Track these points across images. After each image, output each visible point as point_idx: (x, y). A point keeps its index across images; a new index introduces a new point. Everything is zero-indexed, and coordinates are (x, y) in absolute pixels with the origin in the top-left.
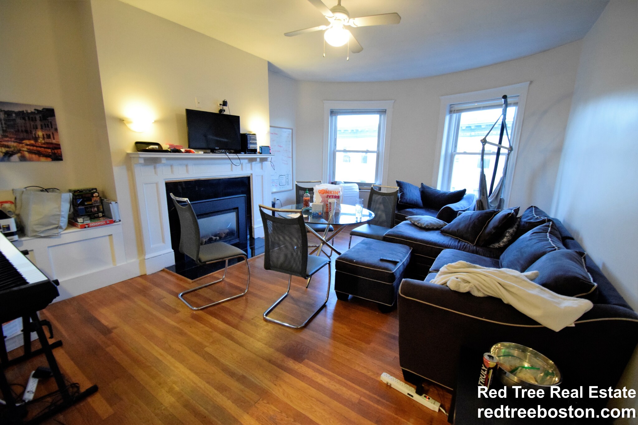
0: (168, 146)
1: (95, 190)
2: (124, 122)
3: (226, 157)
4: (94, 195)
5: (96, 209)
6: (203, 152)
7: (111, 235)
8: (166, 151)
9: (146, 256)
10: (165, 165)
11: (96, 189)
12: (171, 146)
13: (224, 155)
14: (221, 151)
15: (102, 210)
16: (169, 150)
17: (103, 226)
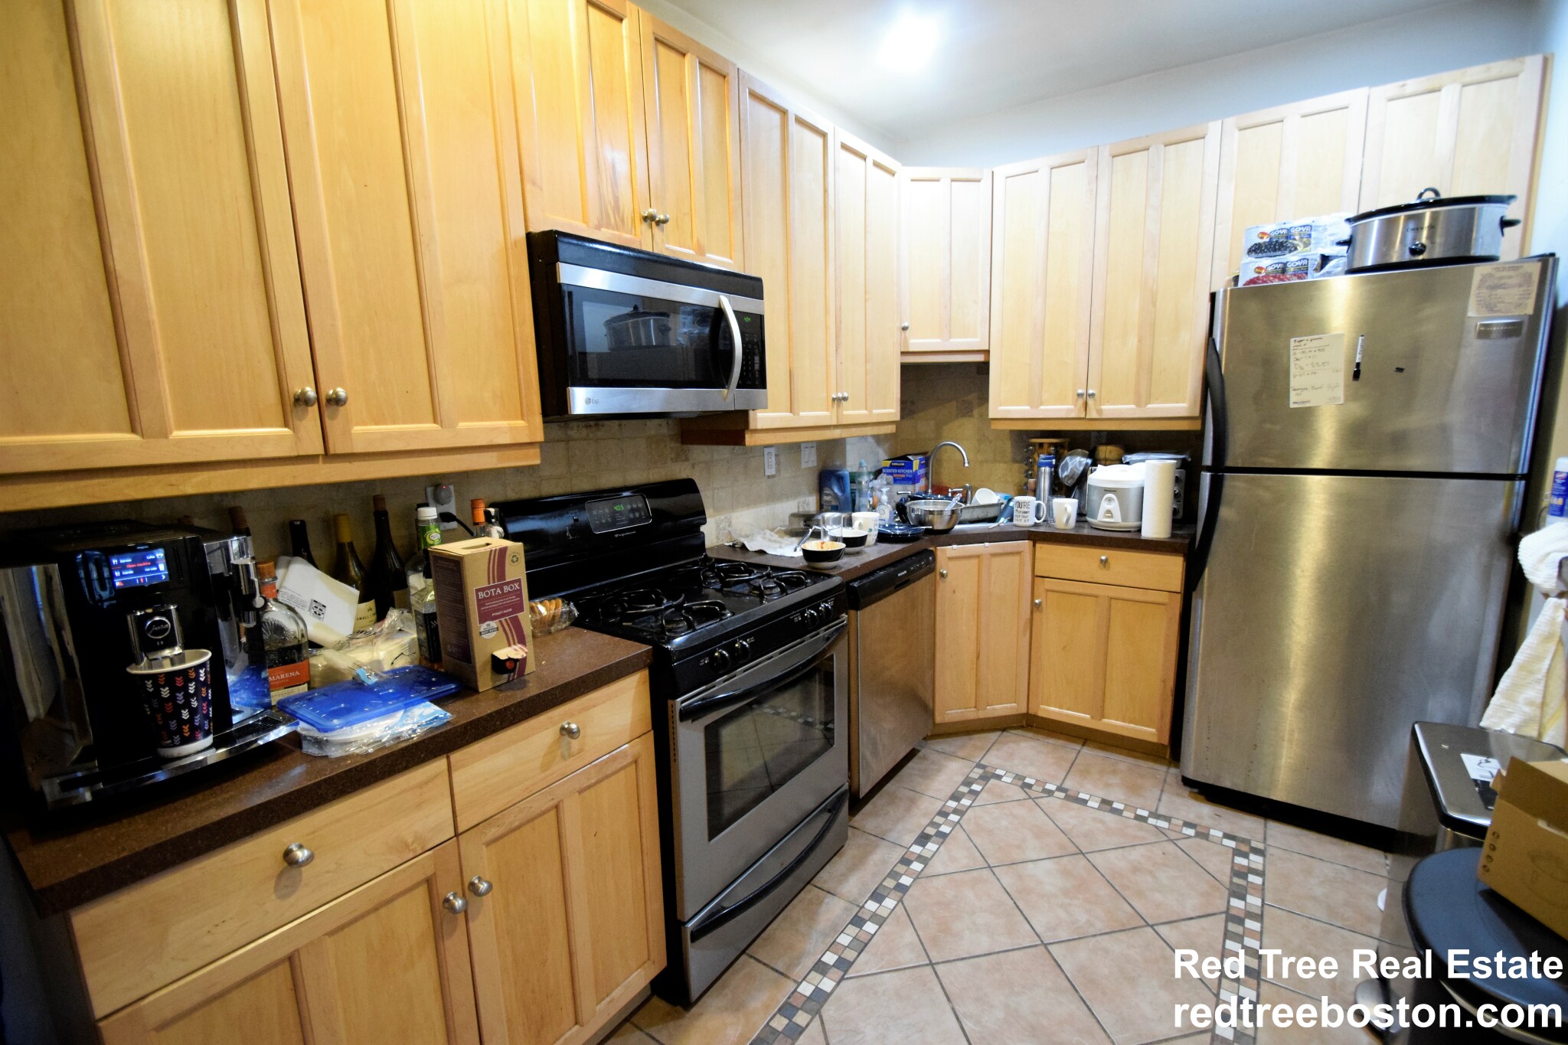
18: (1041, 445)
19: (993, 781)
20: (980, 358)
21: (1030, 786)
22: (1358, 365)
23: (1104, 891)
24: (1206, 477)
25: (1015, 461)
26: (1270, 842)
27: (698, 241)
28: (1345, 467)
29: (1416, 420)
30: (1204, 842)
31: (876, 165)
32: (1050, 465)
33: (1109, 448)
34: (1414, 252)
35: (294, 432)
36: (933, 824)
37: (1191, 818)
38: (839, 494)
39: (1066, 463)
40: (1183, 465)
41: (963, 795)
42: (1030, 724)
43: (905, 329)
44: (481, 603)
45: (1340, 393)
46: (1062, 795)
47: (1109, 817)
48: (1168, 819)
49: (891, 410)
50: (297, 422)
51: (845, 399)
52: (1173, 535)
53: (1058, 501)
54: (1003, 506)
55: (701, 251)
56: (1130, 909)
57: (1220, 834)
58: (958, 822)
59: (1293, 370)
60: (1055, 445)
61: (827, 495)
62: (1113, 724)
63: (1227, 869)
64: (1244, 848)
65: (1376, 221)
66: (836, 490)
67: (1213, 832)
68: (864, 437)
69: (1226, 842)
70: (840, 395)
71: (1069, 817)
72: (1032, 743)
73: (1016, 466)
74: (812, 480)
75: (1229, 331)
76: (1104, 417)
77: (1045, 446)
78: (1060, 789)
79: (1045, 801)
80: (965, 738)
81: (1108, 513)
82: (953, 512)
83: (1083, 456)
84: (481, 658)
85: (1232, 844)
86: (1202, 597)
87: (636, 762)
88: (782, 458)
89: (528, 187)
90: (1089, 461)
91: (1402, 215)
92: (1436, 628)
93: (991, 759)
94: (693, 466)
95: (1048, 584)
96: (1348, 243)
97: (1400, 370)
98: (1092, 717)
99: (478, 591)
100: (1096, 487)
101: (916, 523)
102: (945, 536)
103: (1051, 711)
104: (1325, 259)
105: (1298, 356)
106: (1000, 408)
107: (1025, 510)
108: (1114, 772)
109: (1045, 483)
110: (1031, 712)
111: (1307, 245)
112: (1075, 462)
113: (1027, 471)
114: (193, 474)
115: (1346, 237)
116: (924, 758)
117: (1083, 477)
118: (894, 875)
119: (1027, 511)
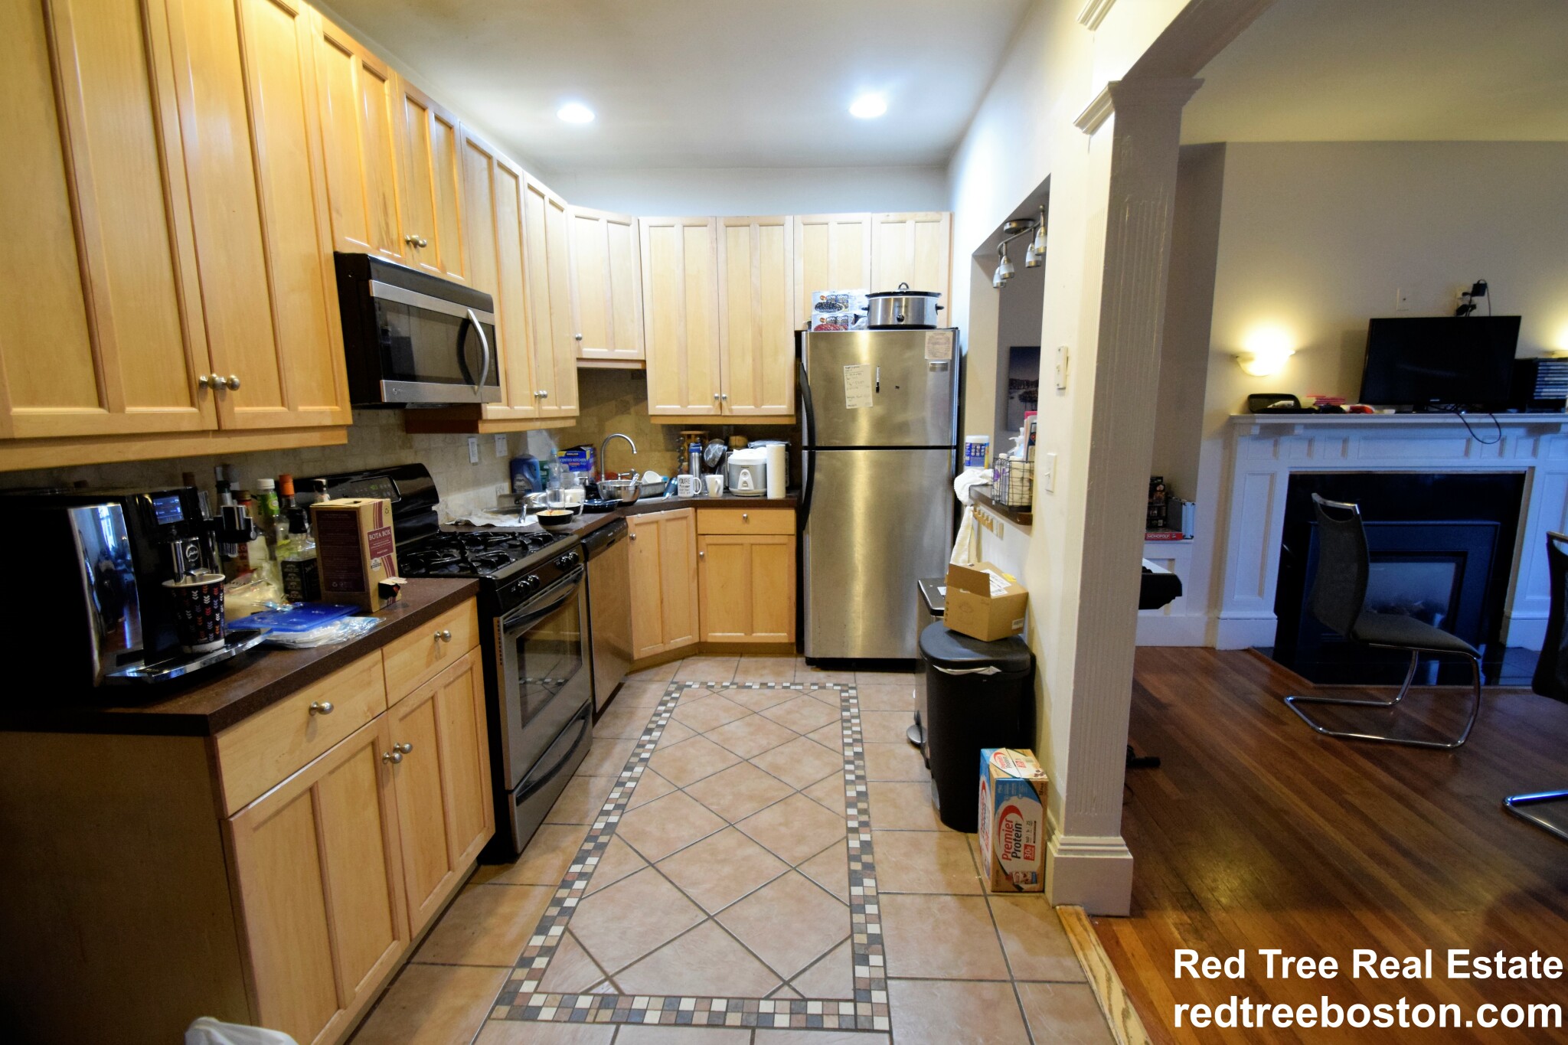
0: (1313, 400)
1: (1160, 480)
2: (1239, 360)
3: (1460, 421)
4: (1158, 489)
5: (1156, 512)
6: (1393, 411)
7: (1172, 560)
8: (1309, 411)
9: (1223, 612)
10: (1299, 438)
11: (1161, 478)
12: (1320, 399)
13: (1451, 417)
14: (1443, 406)
15: (1164, 515)
16: (1316, 408)
17: (1167, 542)
18: (689, 436)
19: (685, 689)
20: (638, 366)
21: (712, 687)
22: (878, 383)
23: (774, 727)
24: (805, 453)
25: (668, 450)
26: (858, 682)
27: (442, 262)
28: (876, 445)
29: (910, 416)
30: (824, 691)
31: (552, 203)
32: (699, 451)
33: (738, 438)
34: (900, 320)
35: (199, 410)
36: (651, 722)
37: (814, 681)
38: (532, 480)
39: (709, 450)
40: (787, 448)
41: (667, 702)
42: (703, 649)
43: (578, 339)
44: (371, 543)
45: (870, 400)
46: (735, 687)
47: (767, 691)
48: (802, 684)
49: (572, 407)
50: (201, 403)
51: (545, 396)
52: (786, 497)
53: (709, 477)
54: (666, 485)
55: (444, 270)
56: (790, 731)
57: (832, 685)
58: (670, 716)
59: (847, 386)
60: (700, 436)
61: (520, 481)
62: (761, 636)
63: (839, 700)
64: (845, 688)
65: (880, 299)
66: (527, 476)
67: (827, 685)
68: (539, 431)
69: (836, 688)
70: (541, 393)
71: (743, 697)
72: (706, 663)
73: (668, 454)
74: (503, 469)
75: (811, 360)
76: (734, 414)
77: (693, 437)
78: (732, 684)
79: (725, 692)
80: (657, 669)
81: (745, 484)
82: (636, 487)
83: (721, 443)
84: (373, 587)
85: (839, 688)
86: (808, 533)
87: (471, 669)
88: (482, 447)
89: (334, 215)
90: (726, 448)
91: (892, 297)
92: (927, 541)
93: (680, 678)
94: (416, 452)
95: (709, 539)
96: (868, 309)
97: (897, 387)
98: (746, 634)
99: (369, 534)
100: (734, 465)
101: (607, 497)
102: (629, 507)
103: (717, 636)
104: (857, 317)
105: (849, 377)
106: (657, 407)
107: (687, 485)
108: (764, 667)
109: (696, 465)
110: (703, 640)
111: (846, 307)
112: (716, 449)
113: (679, 457)
114: (133, 443)
115: (866, 306)
116: (629, 686)
117: (723, 459)
118: (634, 755)
119: (689, 484)
